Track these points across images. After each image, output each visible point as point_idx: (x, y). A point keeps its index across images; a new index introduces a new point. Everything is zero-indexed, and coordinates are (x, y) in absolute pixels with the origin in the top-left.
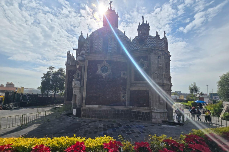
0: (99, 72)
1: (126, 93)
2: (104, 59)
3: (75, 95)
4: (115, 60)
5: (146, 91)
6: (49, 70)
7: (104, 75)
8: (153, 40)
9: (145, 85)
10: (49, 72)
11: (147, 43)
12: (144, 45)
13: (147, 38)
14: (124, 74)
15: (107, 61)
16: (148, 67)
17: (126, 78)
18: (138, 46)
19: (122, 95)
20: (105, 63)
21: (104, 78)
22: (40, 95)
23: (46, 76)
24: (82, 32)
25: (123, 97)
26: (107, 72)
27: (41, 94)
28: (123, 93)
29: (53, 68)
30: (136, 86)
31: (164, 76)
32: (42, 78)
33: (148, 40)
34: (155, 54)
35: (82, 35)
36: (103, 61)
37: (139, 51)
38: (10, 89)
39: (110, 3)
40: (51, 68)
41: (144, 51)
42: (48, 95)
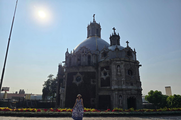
0: (74, 81)
1: (95, 98)
2: (78, 71)
4: (86, 71)
5: (108, 96)
6: (49, 78)
7: (78, 83)
8: (113, 53)
9: (107, 90)
11: (109, 55)
12: (106, 58)
13: (108, 52)
15: (80, 73)
16: (110, 75)
17: (95, 85)
18: (102, 58)
19: (92, 99)
20: (79, 74)
21: (78, 86)
23: (47, 83)
24: (68, 49)
25: (93, 101)
26: (80, 81)
27: (42, 100)
28: (93, 98)
29: (52, 75)
30: (101, 91)
31: (122, 82)
32: (44, 85)
33: (109, 53)
34: (114, 64)
35: (67, 51)
36: (77, 73)
37: (103, 62)
39: (94, 16)
40: (51, 76)
41: (106, 62)
42: (47, 100)
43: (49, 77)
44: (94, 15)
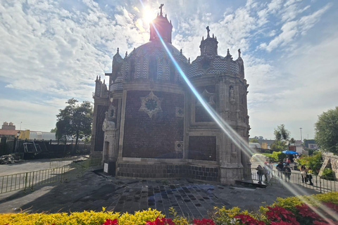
0: (143, 108)
1: (183, 140)
2: (150, 89)
3: (108, 143)
4: (167, 91)
5: (212, 137)
6: (68, 105)
7: (150, 113)
8: (222, 63)
9: (211, 128)
10: (68, 107)
11: (214, 66)
12: (209, 70)
13: (213, 60)
14: (180, 112)
15: (155, 93)
16: (215, 102)
17: (183, 118)
18: (200, 71)
19: (177, 142)
20: (152, 95)
21: (150, 117)
22: (54, 141)
23: (64, 113)
24: (118, 48)
26: (156, 109)
27: (56, 141)
28: (179, 140)
29: (75, 101)
30: (198, 129)
31: (238, 115)
32: (58, 116)
33: (215, 62)
34: (225, 82)
35: (118, 53)
36: (149, 92)
37: (203, 78)
38: (8, 133)
39: (161, 8)
40: (72, 101)
41: (209, 78)
42: (66, 141)
43: (69, 103)
44: (162, 5)
